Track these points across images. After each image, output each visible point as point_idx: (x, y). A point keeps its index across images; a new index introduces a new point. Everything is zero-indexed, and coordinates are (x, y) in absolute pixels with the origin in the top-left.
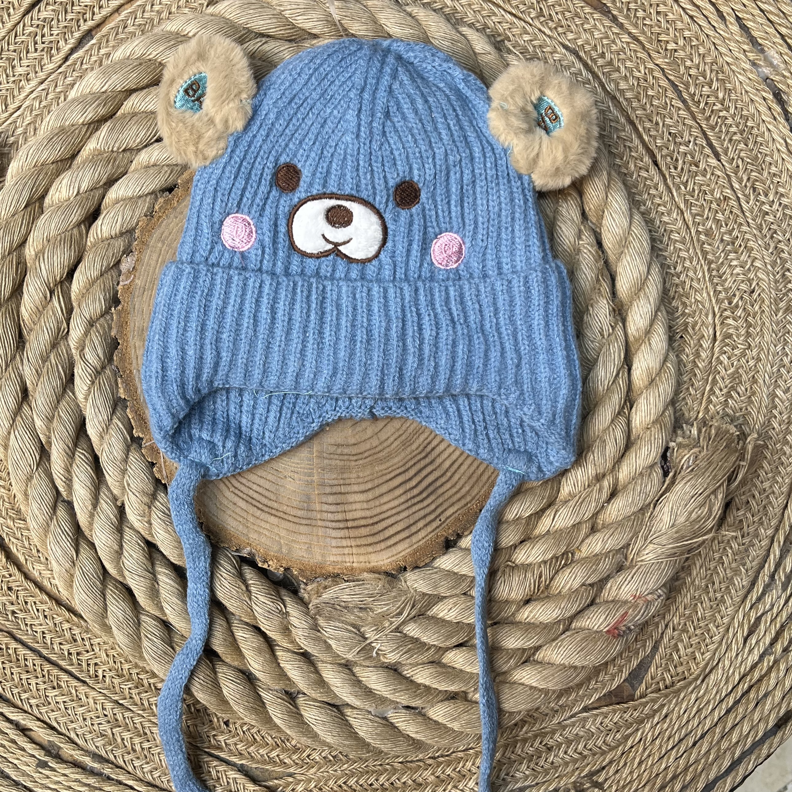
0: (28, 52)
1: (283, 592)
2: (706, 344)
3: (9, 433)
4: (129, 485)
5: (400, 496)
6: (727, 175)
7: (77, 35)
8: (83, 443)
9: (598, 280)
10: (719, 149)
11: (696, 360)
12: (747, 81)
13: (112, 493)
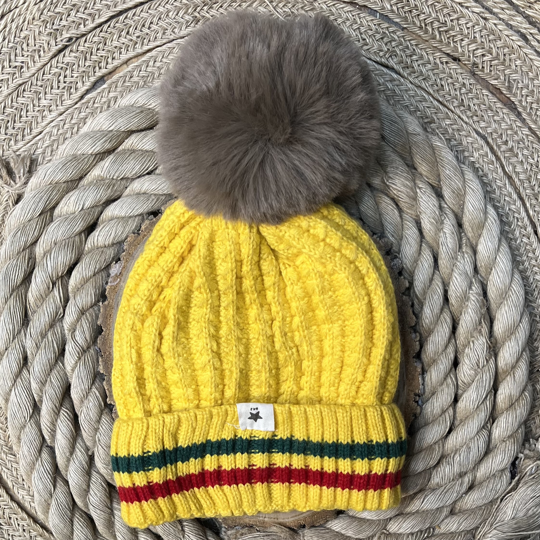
0: (52, 89)
1: (209, 533)
3: (11, 390)
4: (99, 440)
7: (93, 79)
8: (67, 404)
9: (480, 323)
13: (85, 445)
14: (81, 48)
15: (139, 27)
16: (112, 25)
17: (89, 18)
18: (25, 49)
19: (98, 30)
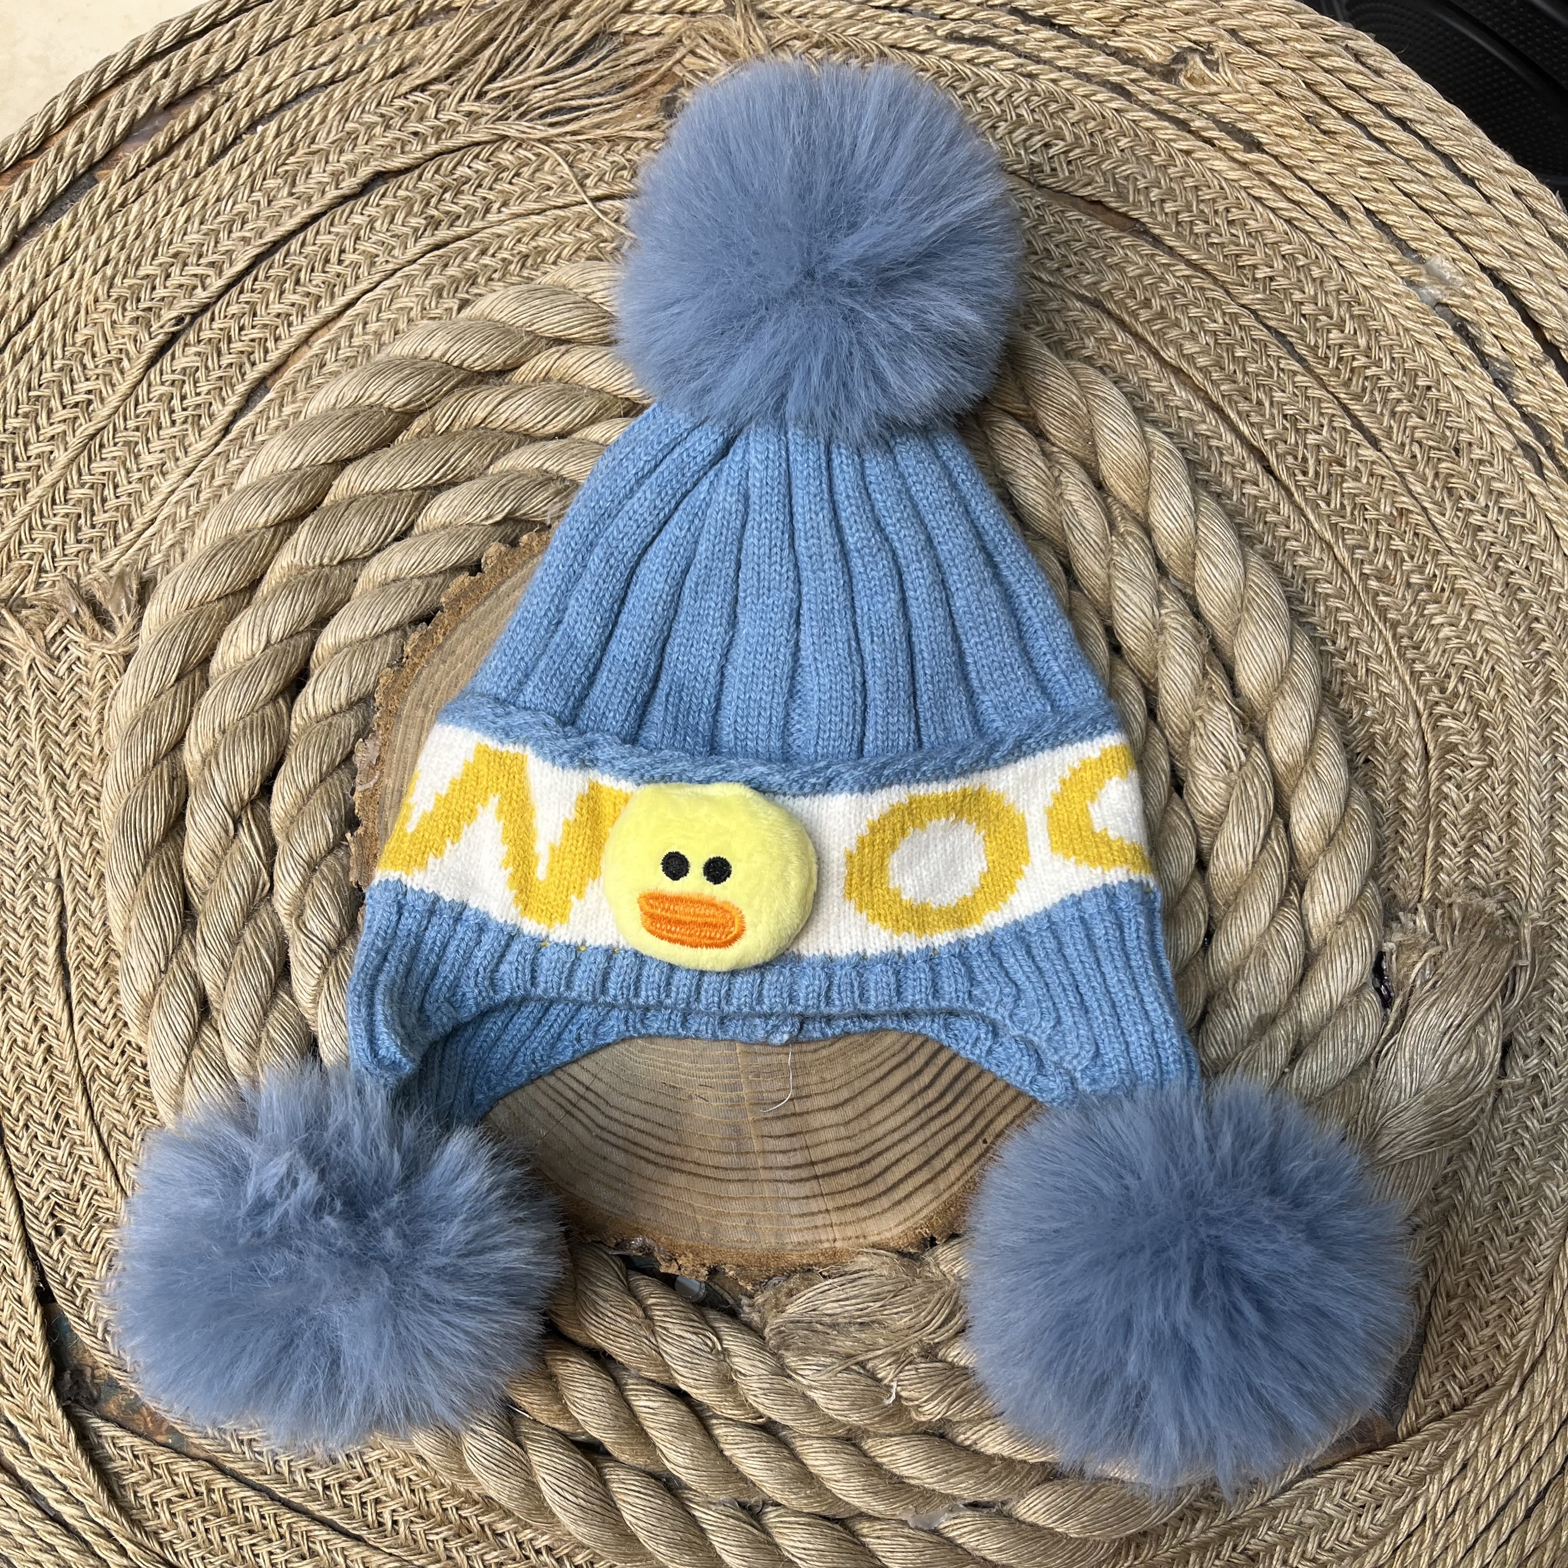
0: (159, 428)
1: (712, 1315)
2: (1413, 768)
3: (182, 1081)
5: (904, 1106)
6: (1398, 473)
7: (241, 388)
9: (1205, 674)
10: (1375, 431)
11: (1401, 797)
12: (1405, 312)
14: (205, 335)
15: (318, 266)
16: (261, 275)
17: (211, 272)
18: (90, 365)
19: (235, 291)
